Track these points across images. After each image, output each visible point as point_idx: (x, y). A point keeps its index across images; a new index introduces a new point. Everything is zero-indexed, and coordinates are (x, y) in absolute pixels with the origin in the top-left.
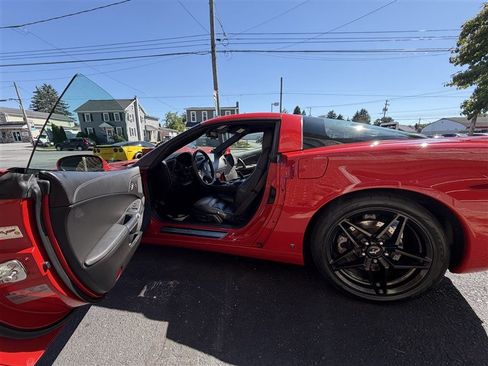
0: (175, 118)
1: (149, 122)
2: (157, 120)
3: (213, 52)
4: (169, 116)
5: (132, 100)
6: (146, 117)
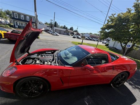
0: (1, 11)
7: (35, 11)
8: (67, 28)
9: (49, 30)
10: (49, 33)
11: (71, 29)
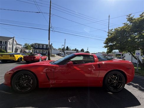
0: (28, 45)
1: (18, 46)
2: (21, 45)
3: (49, 30)
4: (26, 44)
5: (12, 38)
6: (17, 44)
7: (49, 39)
8: (78, 50)
9: (60, 54)
10: (61, 56)
11: (82, 50)
